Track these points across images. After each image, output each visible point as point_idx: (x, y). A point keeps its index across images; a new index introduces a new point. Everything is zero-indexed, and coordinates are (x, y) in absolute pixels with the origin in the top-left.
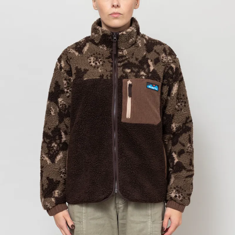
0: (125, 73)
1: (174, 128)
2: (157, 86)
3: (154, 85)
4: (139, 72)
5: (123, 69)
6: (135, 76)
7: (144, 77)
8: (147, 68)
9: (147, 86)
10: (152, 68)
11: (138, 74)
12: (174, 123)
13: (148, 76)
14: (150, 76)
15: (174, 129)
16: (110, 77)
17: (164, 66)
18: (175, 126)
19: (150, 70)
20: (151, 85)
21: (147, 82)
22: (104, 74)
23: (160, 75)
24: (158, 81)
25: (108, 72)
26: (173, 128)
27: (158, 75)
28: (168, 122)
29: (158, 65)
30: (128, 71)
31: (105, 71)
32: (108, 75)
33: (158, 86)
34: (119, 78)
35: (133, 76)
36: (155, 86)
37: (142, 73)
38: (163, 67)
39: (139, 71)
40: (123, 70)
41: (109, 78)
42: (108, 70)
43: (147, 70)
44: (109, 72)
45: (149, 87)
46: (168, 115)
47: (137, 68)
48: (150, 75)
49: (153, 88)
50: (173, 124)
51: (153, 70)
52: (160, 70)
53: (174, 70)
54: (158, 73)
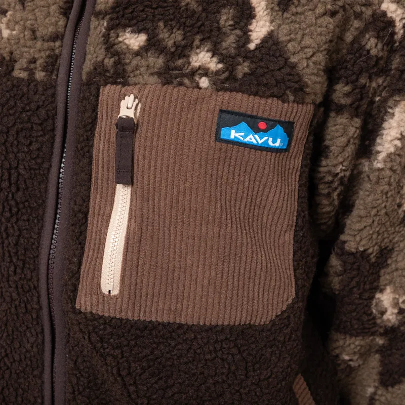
0: (117, 54)
1: (389, 312)
2: (279, 129)
3: (262, 125)
4: (183, 51)
5: (109, 29)
6: (159, 74)
7: (204, 82)
8: (234, 27)
9: (218, 133)
10: (260, 29)
11: (180, 62)
12: (389, 289)
13: (232, 77)
14: (240, 76)
15: (385, 317)
16: (45, 69)
17: (333, 14)
18: (396, 304)
19: (248, 40)
20: (243, 125)
21: (221, 111)
22: (17, 54)
23: (300, 66)
24: (292, 98)
25: (39, 44)
26: (383, 313)
27: (294, 66)
28: (354, 283)
29: (299, 9)
30: (134, 41)
31: (28, 33)
32: (34, 61)
33: (289, 127)
34: (84, 77)
35: (152, 74)
36: (265, 131)
37: (203, 58)
38: (327, 19)
39: (185, 47)
40: (107, 37)
41: (40, 75)
42: (42, 31)
43: (229, 42)
44: (46, 45)
45: (234, 134)
46: (352, 254)
47: (182, 26)
48: (243, 68)
49: (253, 139)
50: (382, 291)
51: (265, 40)
52: (307, 41)
53: (393, 34)
54: (293, 60)
